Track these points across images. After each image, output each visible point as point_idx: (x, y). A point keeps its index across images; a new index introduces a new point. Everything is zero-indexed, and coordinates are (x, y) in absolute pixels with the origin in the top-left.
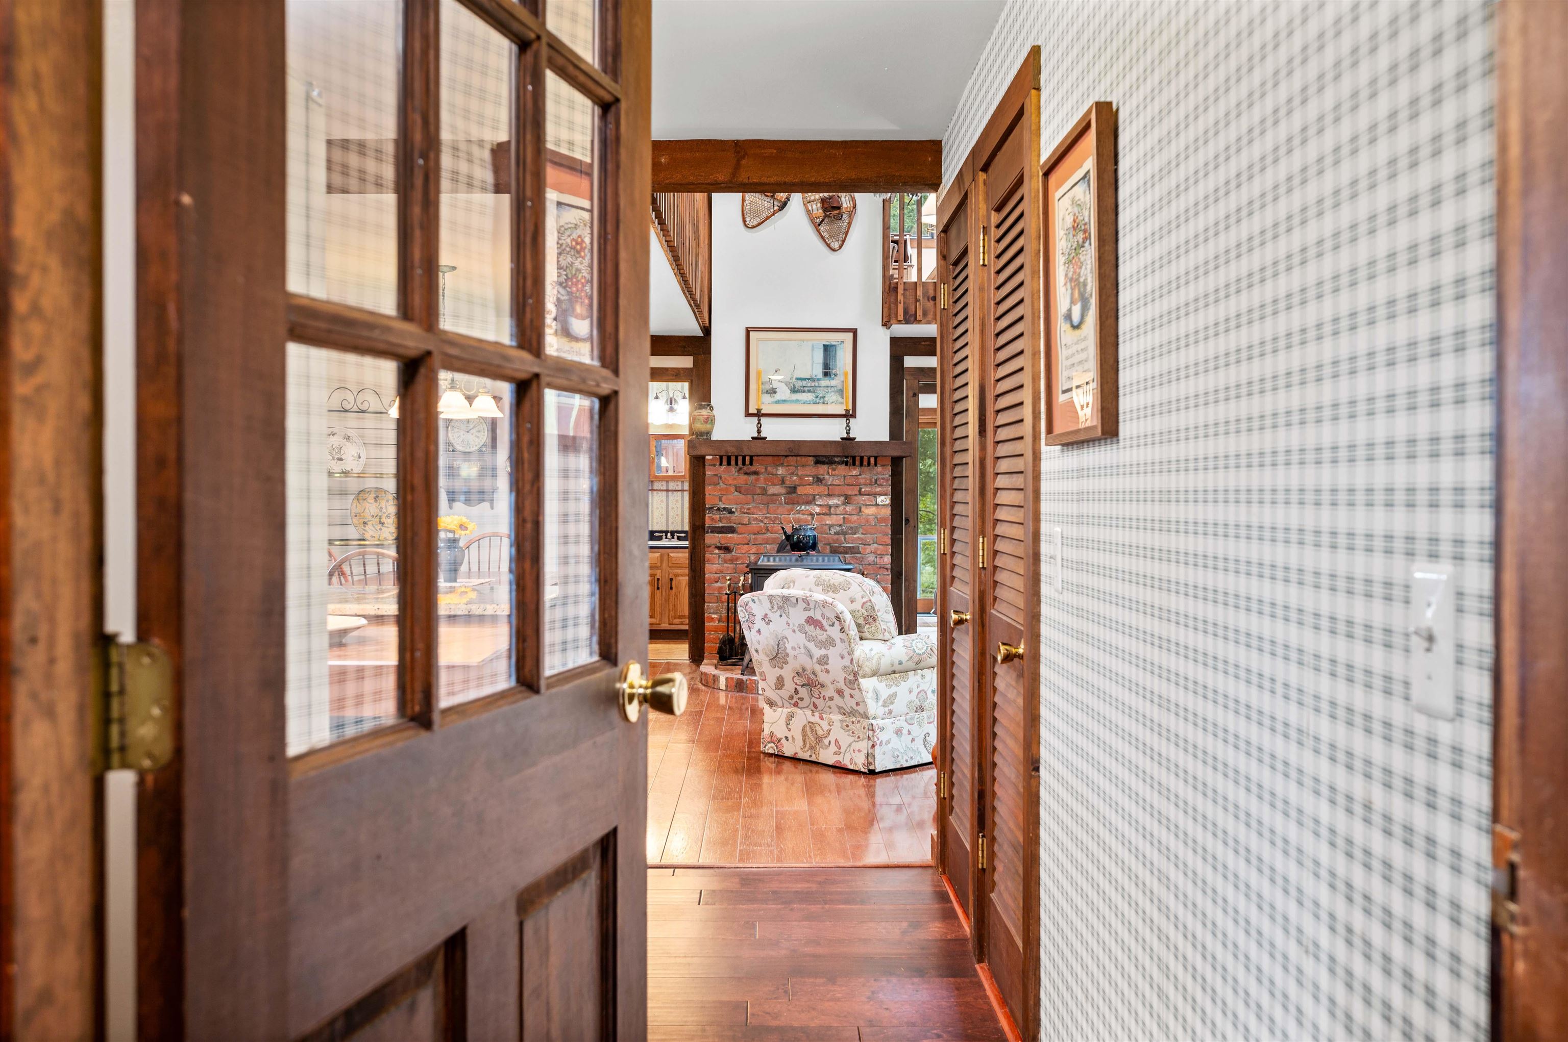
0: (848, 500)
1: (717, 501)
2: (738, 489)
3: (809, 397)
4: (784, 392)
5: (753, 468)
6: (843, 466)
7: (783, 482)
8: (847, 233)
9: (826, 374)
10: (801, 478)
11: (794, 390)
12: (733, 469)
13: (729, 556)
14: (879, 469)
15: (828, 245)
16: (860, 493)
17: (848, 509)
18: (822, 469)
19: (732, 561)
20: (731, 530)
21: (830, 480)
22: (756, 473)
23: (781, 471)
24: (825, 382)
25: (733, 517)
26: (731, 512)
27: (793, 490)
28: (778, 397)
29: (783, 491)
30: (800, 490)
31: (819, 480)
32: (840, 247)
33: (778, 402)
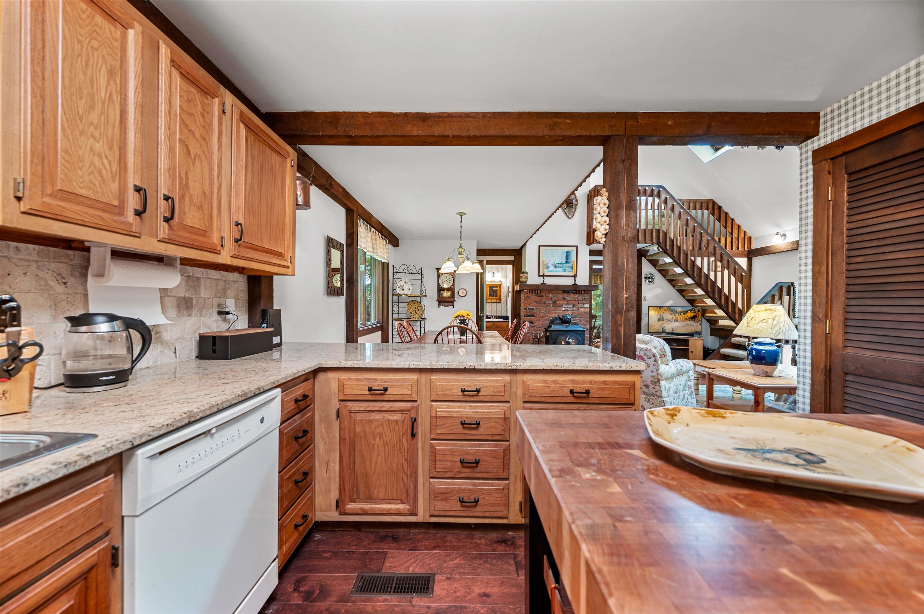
0: (574, 306)
1: (528, 306)
2: (536, 302)
3: (560, 269)
4: (552, 268)
5: (541, 294)
6: (573, 294)
7: (551, 299)
8: (574, 212)
9: (567, 262)
10: (558, 298)
11: (555, 267)
12: (534, 295)
13: (532, 325)
14: (585, 295)
15: (568, 217)
16: (579, 303)
17: (574, 309)
18: (565, 295)
19: (533, 327)
20: (533, 316)
21: (568, 299)
22: (542, 296)
23: (551, 295)
24: (567, 265)
25: (534, 311)
26: (533, 310)
27: (555, 302)
28: (550, 269)
29: (551, 302)
30: (557, 302)
31: (564, 299)
32: (572, 217)
33: (550, 271)
